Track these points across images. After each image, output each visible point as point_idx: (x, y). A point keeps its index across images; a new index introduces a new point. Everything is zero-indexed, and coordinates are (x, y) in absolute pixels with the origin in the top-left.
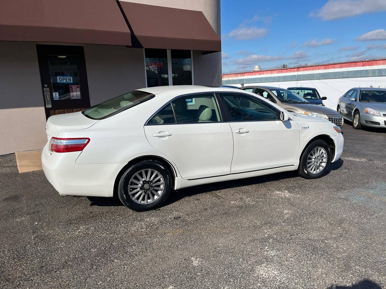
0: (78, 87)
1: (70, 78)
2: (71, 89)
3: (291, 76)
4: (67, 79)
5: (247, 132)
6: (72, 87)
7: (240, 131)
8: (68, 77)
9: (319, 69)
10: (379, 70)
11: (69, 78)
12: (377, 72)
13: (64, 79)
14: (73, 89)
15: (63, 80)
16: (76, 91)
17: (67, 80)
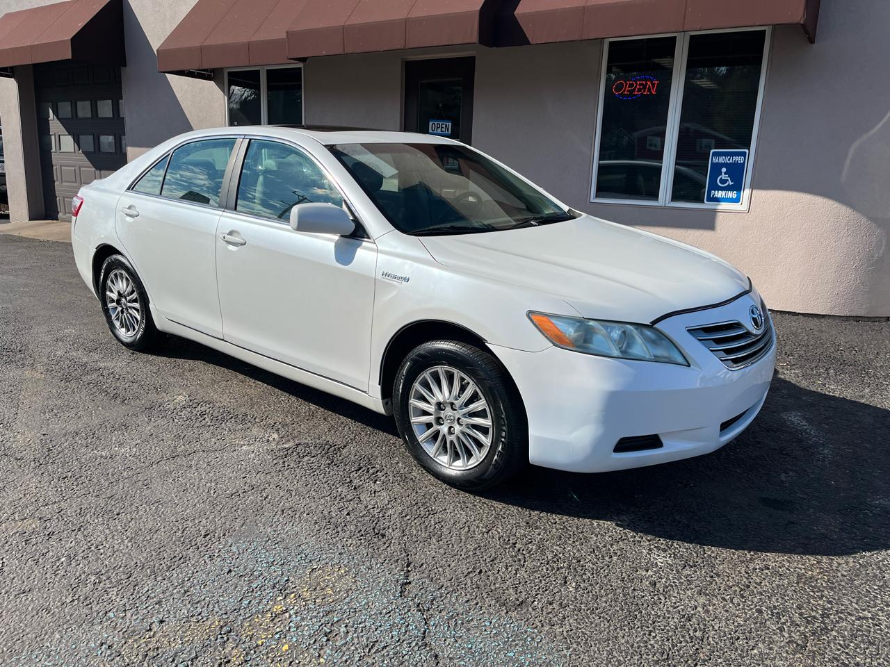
4: (443, 126)
5: (241, 245)
11: (446, 125)
15: (437, 128)
17: (443, 129)
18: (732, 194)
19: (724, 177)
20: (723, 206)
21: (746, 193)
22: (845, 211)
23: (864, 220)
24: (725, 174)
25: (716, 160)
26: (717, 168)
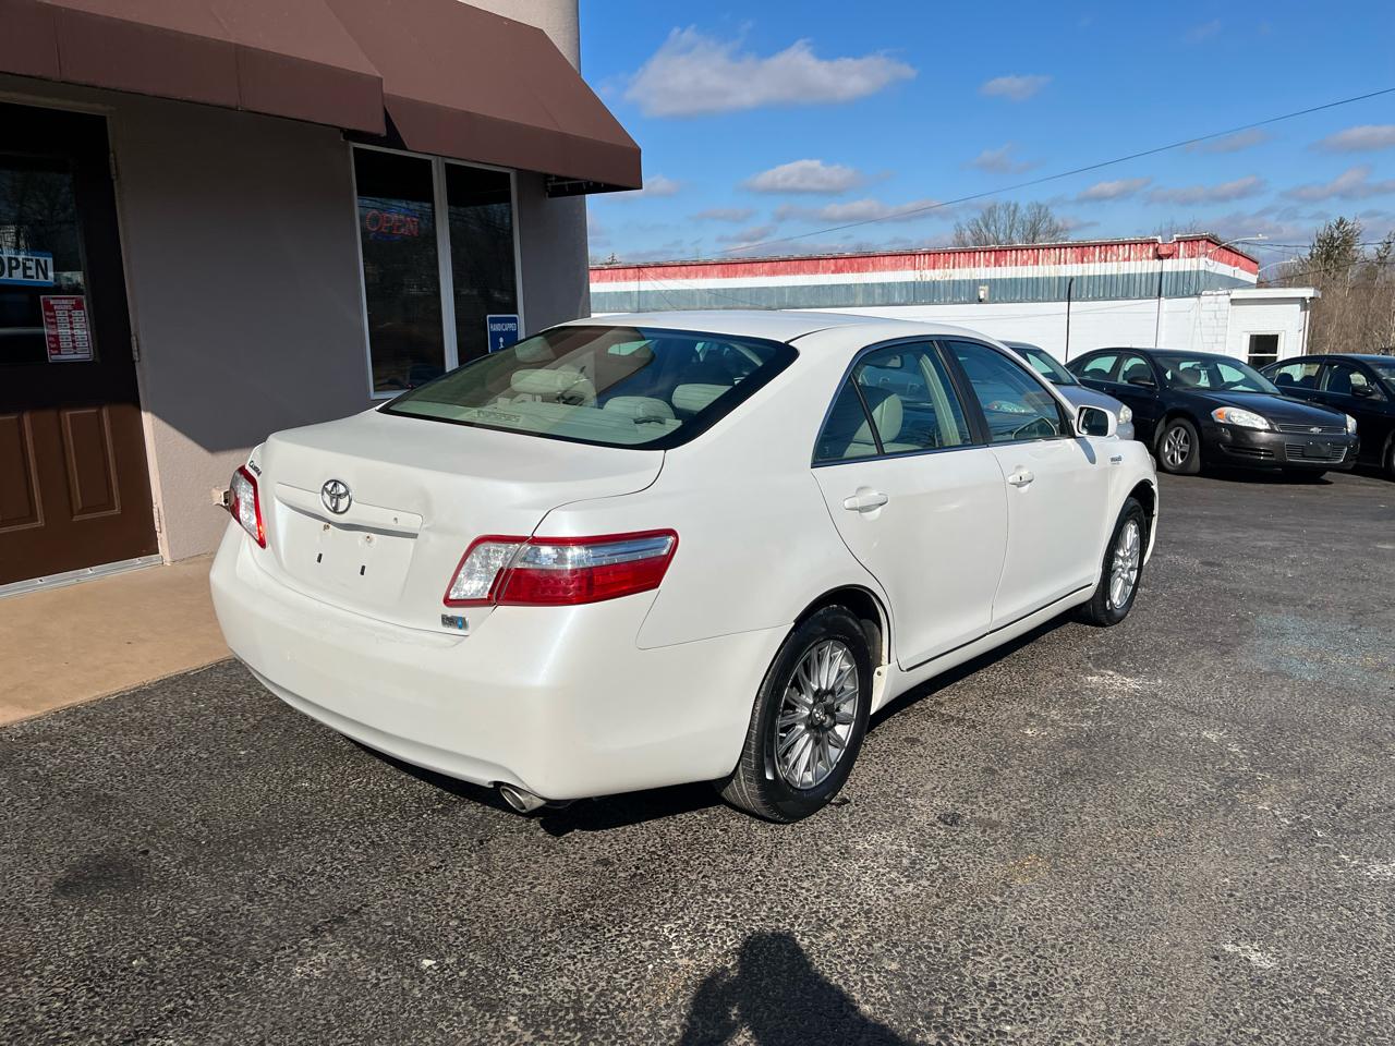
0: (78, 306)
1: (42, 260)
2: (48, 314)
3: (616, 293)
4: (29, 264)
5: (1030, 481)
6: (52, 302)
8: (34, 258)
9: (705, 275)
10: (882, 285)
11: (38, 262)
12: (878, 291)
13: (14, 264)
14: (59, 314)
15: (11, 269)
16: (71, 323)
17: (29, 273)
25: (493, 327)
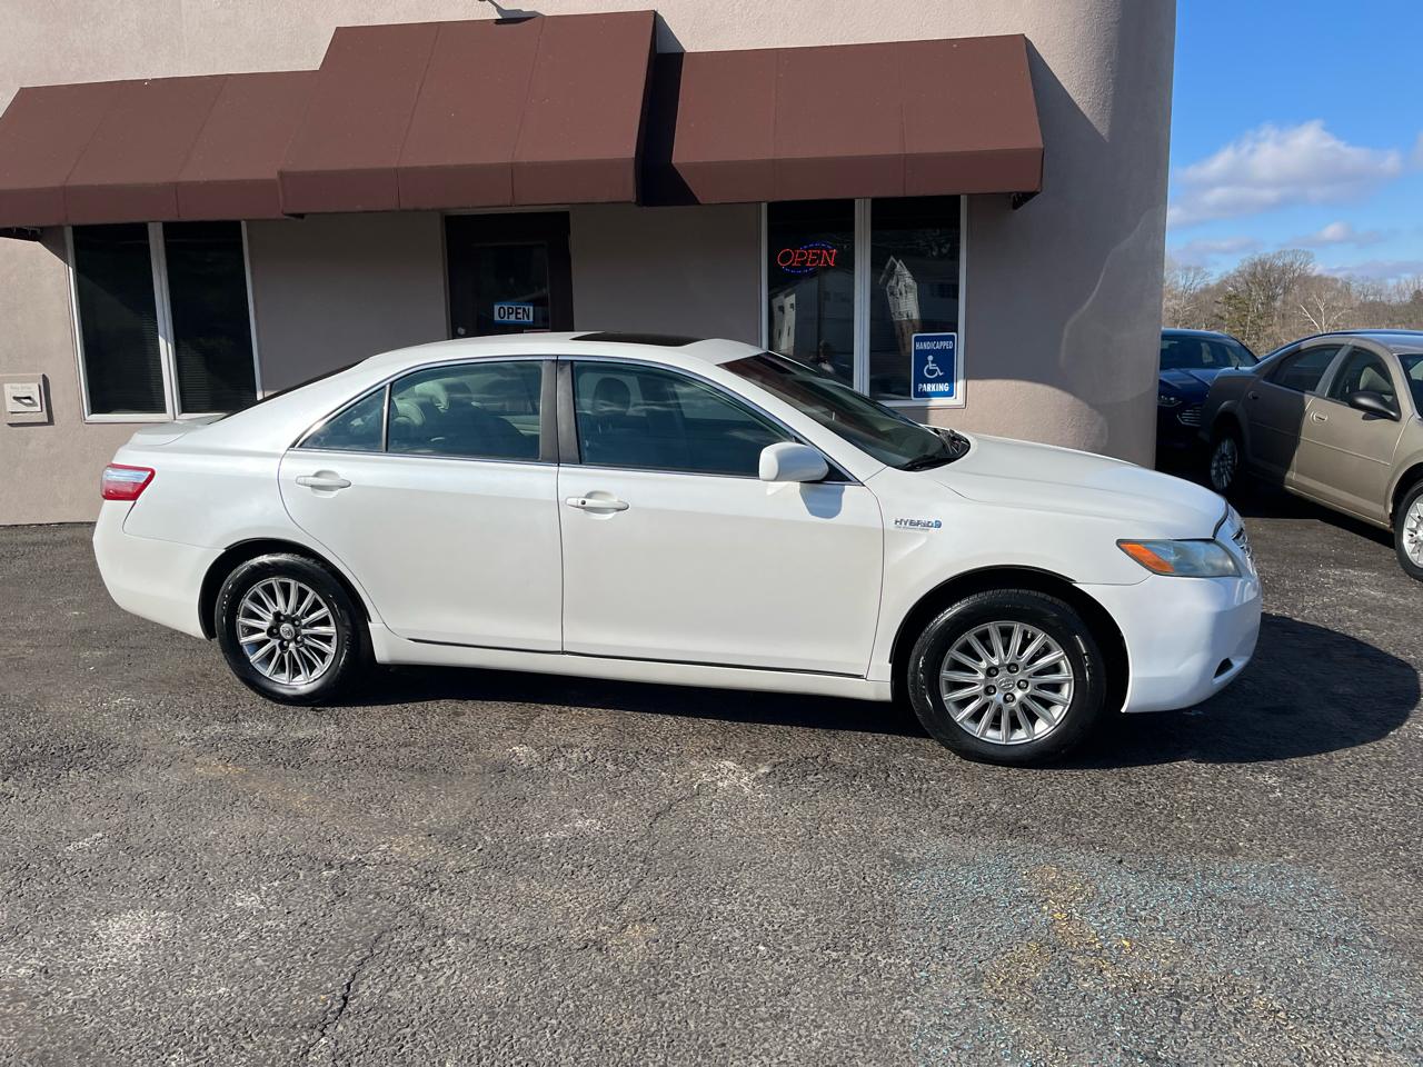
1: (527, 308)
4: (519, 310)
5: (619, 510)
7: (584, 503)
8: (522, 307)
13: (510, 310)
15: (509, 314)
17: (519, 316)
18: (944, 387)
19: (931, 366)
20: (936, 402)
21: (960, 385)
22: (1067, 398)
23: (1087, 407)
24: (932, 362)
25: (920, 346)
26: (922, 356)
